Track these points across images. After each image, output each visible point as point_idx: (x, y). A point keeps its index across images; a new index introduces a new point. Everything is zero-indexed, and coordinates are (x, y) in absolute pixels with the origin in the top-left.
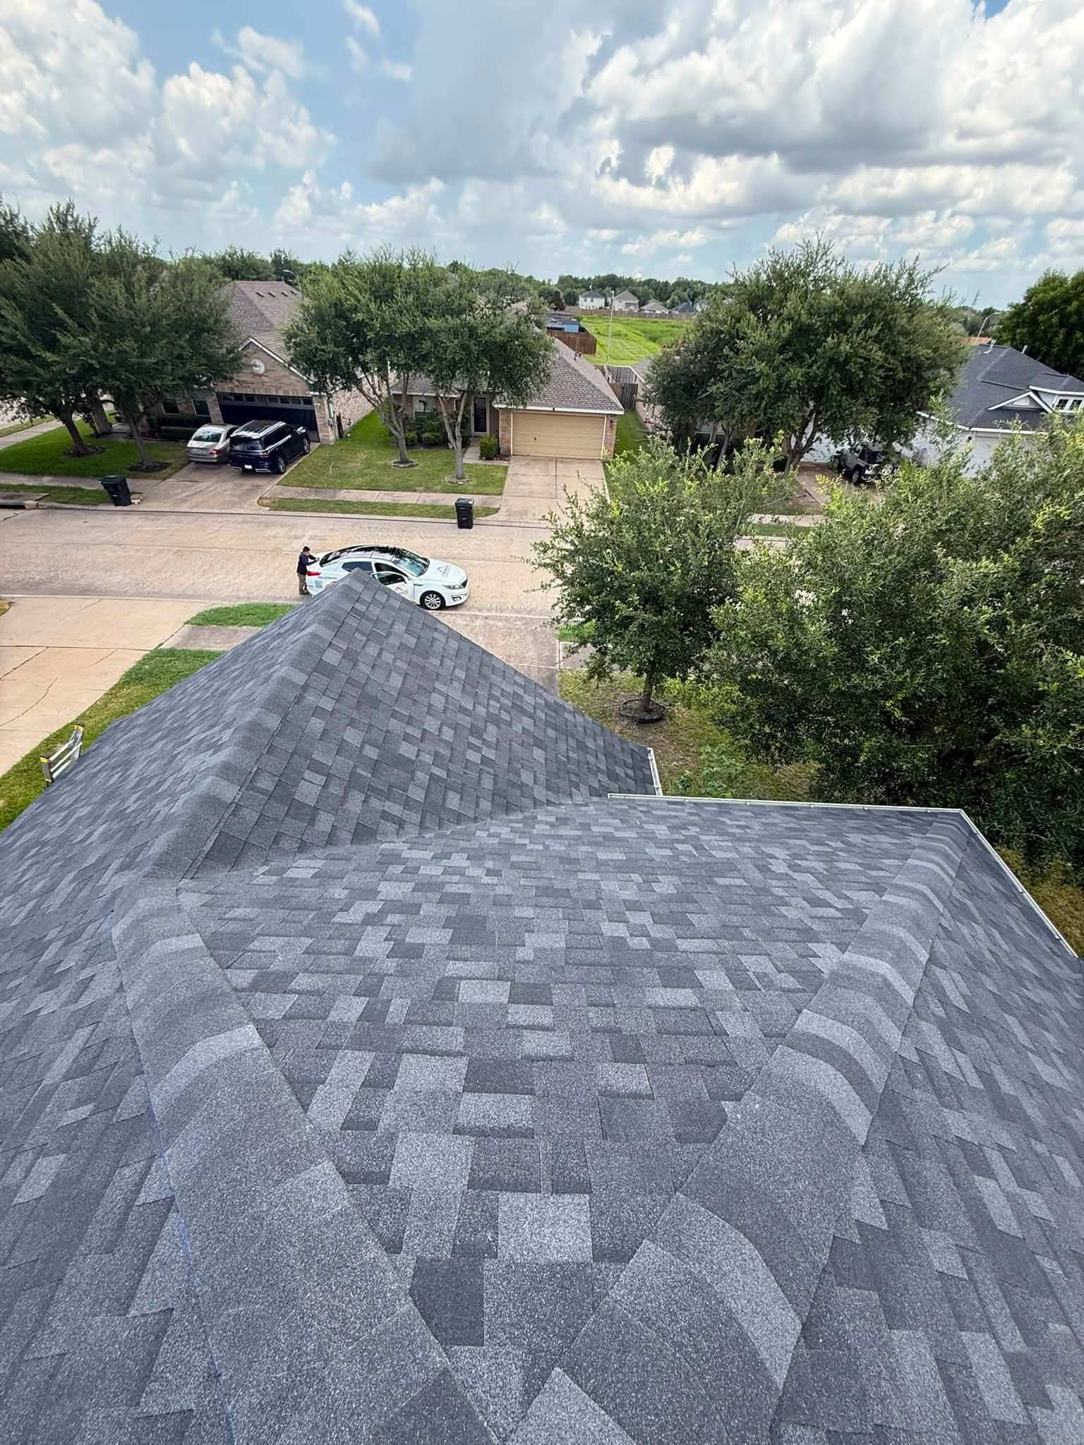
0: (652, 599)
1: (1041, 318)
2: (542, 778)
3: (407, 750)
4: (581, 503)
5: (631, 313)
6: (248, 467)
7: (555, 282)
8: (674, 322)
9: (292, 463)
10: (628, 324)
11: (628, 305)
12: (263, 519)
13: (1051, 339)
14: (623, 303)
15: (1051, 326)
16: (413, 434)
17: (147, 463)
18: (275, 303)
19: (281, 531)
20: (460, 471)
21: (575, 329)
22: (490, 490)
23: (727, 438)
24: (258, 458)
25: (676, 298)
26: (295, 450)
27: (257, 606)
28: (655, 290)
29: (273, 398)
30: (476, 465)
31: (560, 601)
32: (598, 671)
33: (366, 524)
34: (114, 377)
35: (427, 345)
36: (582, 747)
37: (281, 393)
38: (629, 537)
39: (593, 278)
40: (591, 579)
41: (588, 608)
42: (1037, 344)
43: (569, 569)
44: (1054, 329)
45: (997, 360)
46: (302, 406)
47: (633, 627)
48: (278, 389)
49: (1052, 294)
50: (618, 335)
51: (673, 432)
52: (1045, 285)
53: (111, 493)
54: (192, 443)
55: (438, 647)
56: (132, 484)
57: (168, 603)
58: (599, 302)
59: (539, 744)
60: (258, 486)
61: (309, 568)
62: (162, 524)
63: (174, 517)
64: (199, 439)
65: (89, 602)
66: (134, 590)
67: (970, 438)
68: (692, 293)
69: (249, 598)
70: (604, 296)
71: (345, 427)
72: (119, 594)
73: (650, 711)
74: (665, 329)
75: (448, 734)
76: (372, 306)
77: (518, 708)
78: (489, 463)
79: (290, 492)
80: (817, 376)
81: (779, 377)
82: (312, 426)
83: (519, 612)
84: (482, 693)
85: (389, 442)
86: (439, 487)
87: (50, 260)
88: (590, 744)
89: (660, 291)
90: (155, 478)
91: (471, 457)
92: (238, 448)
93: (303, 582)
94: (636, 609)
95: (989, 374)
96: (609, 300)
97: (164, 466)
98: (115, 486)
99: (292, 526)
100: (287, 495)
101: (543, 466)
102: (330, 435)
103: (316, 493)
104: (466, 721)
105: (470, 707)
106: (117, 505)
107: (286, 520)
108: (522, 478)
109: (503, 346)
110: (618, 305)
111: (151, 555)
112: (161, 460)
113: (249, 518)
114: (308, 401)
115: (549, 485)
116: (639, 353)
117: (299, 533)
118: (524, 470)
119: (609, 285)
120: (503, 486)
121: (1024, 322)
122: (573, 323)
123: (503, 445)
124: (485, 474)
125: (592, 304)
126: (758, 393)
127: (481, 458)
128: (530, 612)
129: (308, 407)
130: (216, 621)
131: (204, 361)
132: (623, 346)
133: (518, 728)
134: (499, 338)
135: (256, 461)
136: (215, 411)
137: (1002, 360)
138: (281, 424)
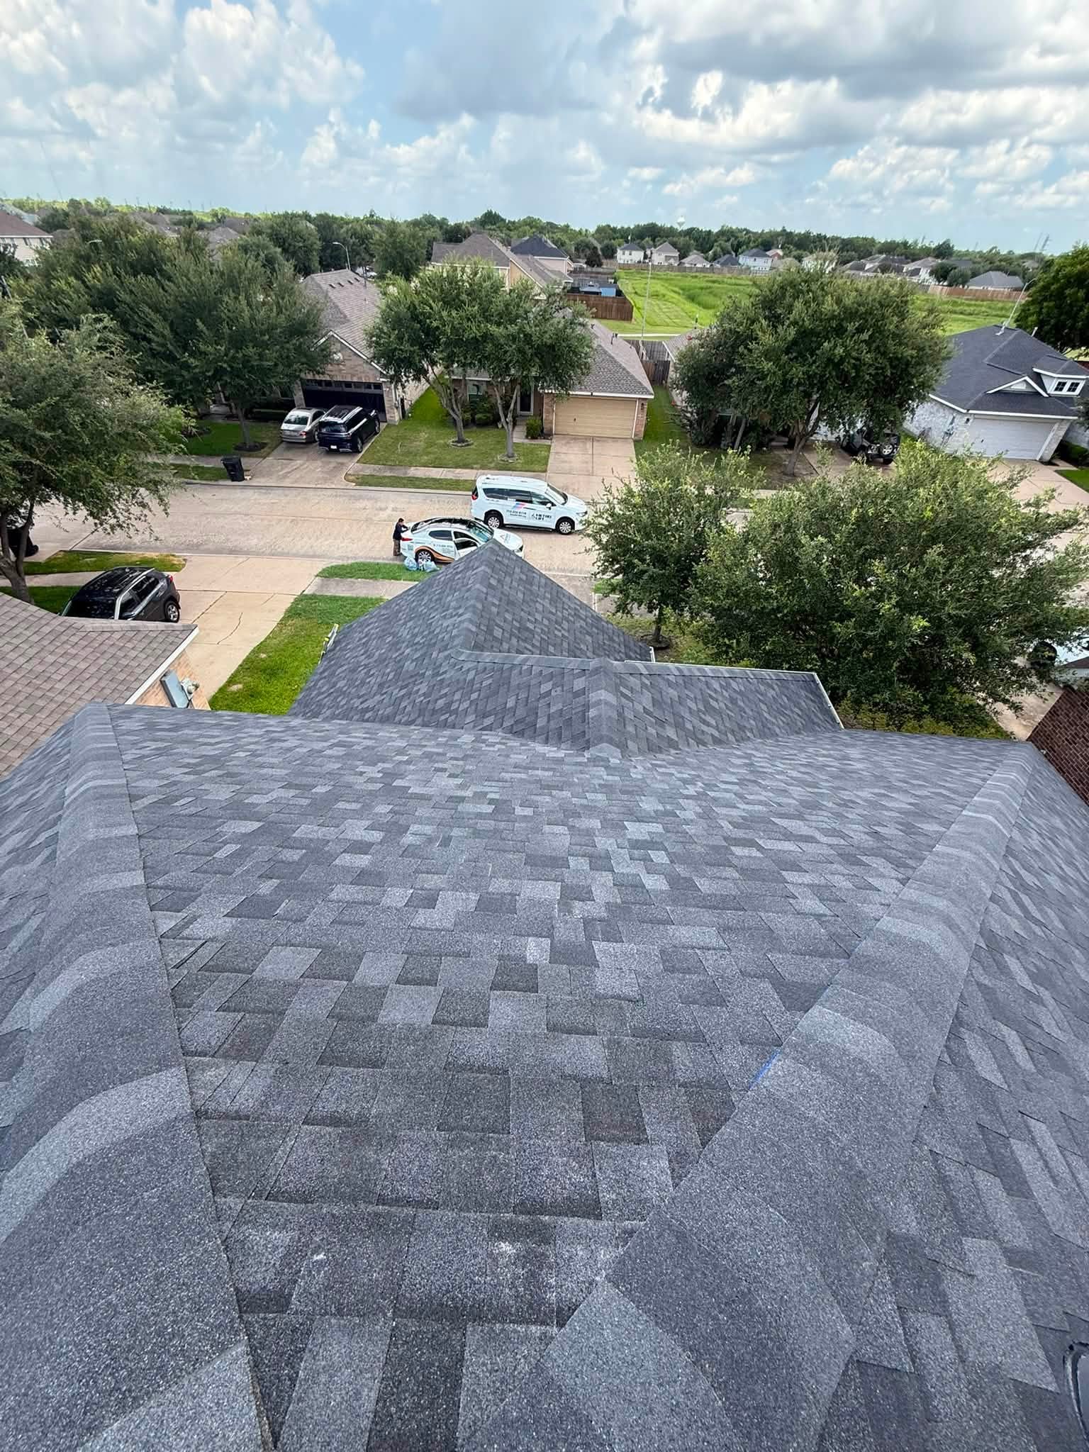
0: (659, 559)
1: (1067, 292)
2: (591, 649)
3: (531, 626)
4: (614, 490)
5: (670, 267)
6: (334, 447)
7: (592, 230)
8: (715, 277)
9: (367, 442)
10: (667, 280)
11: (667, 258)
12: (352, 493)
13: (1077, 313)
14: (663, 256)
15: (1077, 300)
16: (468, 416)
17: (249, 443)
18: (344, 293)
19: (368, 504)
20: (511, 451)
21: (611, 292)
22: (537, 467)
23: (744, 421)
24: (341, 439)
25: (719, 249)
26: (369, 431)
27: (364, 564)
28: (696, 240)
29: (348, 384)
30: (523, 444)
31: (598, 560)
32: (622, 607)
33: (435, 498)
34: (238, 377)
35: (489, 347)
36: (611, 639)
37: (355, 380)
38: (645, 517)
39: (632, 227)
40: (620, 545)
41: (617, 566)
42: (1063, 317)
43: (605, 538)
44: (1080, 304)
45: (1005, 343)
46: (373, 391)
47: (645, 577)
48: (353, 375)
49: (1079, 267)
50: (656, 295)
51: (698, 414)
52: (1073, 258)
53: (229, 471)
54: (284, 426)
55: (536, 581)
56: (246, 462)
57: (296, 561)
58: (638, 256)
59: (588, 633)
60: (342, 464)
61: (403, 535)
62: (273, 497)
63: (280, 491)
64: (289, 422)
65: (241, 560)
66: (268, 551)
67: (968, 420)
68: (736, 243)
69: (355, 558)
70: (643, 248)
71: (407, 407)
72: (259, 554)
73: (660, 642)
74: (704, 285)
75: (546, 622)
76: (444, 314)
77: (577, 615)
78: (534, 442)
79: (369, 470)
80: (816, 374)
81: (785, 374)
82: (381, 409)
83: (564, 570)
84: (560, 606)
85: (446, 421)
86: (492, 465)
87: (191, 283)
88: (616, 639)
89: (700, 242)
90: (257, 457)
91: (518, 436)
92: (324, 431)
93: (398, 547)
94: (648, 565)
95: (996, 356)
96: (648, 252)
97: (263, 446)
98: (233, 466)
99: (376, 500)
100: (368, 472)
101: (581, 445)
102: (394, 416)
103: (391, 470)
104: (554, 618)
105: (554, 611)
106: (233, 480)
107: (372, 494)
108: (563, 456)
109: (552, 347)
110: (658, 258)
111: (274, 523)
112: (260, 441)
113: (339, 492)
114: (378, 386)
115: (587, 462)
116: (677, 317)
117: (383, 506)
118: (564, 449)
119: (649, 235)
120: (546, 464)
121: (1051, 295)
122: (610, 286)
123: (546, 426)
124: (532, 452)
125: (630, 257)
126: (766, 387)
127: (527, 437)
128: (572, 571)
129: (377, 391)
130: (336, 575)
131: (304, 360)
132: (660, 309)
133: (578, 625)
134: (549, 342)
135: (340, 442)
136: (299, 396)
137: (1010, 343)
138: (358, 409)
